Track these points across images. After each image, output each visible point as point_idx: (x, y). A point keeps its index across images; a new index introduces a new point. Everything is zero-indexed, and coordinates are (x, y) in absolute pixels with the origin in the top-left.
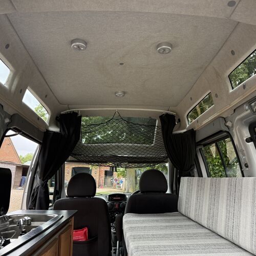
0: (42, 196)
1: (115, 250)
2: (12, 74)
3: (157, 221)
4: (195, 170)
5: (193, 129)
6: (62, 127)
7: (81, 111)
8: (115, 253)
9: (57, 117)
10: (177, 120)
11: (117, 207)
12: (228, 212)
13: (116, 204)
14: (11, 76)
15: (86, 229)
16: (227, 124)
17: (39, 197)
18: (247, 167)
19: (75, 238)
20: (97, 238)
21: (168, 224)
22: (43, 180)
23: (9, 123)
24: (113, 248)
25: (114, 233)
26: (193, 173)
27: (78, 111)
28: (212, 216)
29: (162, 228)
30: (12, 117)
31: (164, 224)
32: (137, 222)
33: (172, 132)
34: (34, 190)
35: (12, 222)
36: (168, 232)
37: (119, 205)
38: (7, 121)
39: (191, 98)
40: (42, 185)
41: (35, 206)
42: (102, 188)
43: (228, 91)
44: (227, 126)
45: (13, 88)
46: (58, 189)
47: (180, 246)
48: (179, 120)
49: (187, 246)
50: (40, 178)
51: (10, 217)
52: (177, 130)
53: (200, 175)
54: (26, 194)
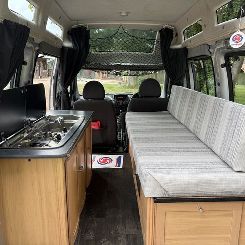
0: (65, 99)
1: (120, 134)
2: (37, 11)
3: (150, 118)
4: (185, 79)
5: (186, 47)
6: (74, 42)
7: (89, 25)
8: (120, 136)
9: (68, 32)
10: (175, 35)
11: (121, 104)
12: (197, 117)
13: (120, 102)
14: (36, 13)
15: (99, 122)
16: (210, 50)
17: (63, 100)
18: (219, 85)
19: (92, 127)
20: (107, 127)
21: (158, 121)
22: (64, 87)
23: (38, 50)
24: (118, 133)
25: (119, 123)
26: (183, 81)
27: (86, 25)
28: (188, 118)
29: (153, 124)
30: (39, 45)
31: (155, 121)
32: (136, 119)
33: (169, 46)
34: (58, 94)
35: (51, 120)
36: (157, 127)
37: (122, 103)
38: (37, 48)
39: (187, 19)
40: (64, 91)
41: (60, 106)
42: (105, 79)
43: (214, 24)
44: (210, 52)
45: (39, 22)
46: (72, 89)
47: (162, 138)
48: (177, 35)
49: (167, 137)
50: (61, 85)
51: (48, 117)
52: (173, 44)
53: (189, 86)
54: (52, 97)
